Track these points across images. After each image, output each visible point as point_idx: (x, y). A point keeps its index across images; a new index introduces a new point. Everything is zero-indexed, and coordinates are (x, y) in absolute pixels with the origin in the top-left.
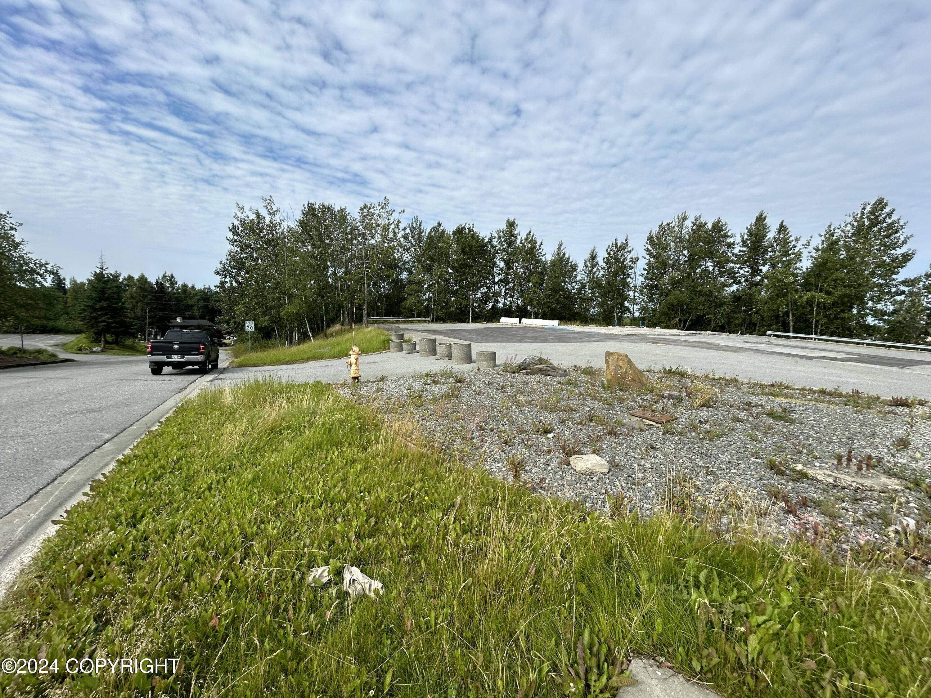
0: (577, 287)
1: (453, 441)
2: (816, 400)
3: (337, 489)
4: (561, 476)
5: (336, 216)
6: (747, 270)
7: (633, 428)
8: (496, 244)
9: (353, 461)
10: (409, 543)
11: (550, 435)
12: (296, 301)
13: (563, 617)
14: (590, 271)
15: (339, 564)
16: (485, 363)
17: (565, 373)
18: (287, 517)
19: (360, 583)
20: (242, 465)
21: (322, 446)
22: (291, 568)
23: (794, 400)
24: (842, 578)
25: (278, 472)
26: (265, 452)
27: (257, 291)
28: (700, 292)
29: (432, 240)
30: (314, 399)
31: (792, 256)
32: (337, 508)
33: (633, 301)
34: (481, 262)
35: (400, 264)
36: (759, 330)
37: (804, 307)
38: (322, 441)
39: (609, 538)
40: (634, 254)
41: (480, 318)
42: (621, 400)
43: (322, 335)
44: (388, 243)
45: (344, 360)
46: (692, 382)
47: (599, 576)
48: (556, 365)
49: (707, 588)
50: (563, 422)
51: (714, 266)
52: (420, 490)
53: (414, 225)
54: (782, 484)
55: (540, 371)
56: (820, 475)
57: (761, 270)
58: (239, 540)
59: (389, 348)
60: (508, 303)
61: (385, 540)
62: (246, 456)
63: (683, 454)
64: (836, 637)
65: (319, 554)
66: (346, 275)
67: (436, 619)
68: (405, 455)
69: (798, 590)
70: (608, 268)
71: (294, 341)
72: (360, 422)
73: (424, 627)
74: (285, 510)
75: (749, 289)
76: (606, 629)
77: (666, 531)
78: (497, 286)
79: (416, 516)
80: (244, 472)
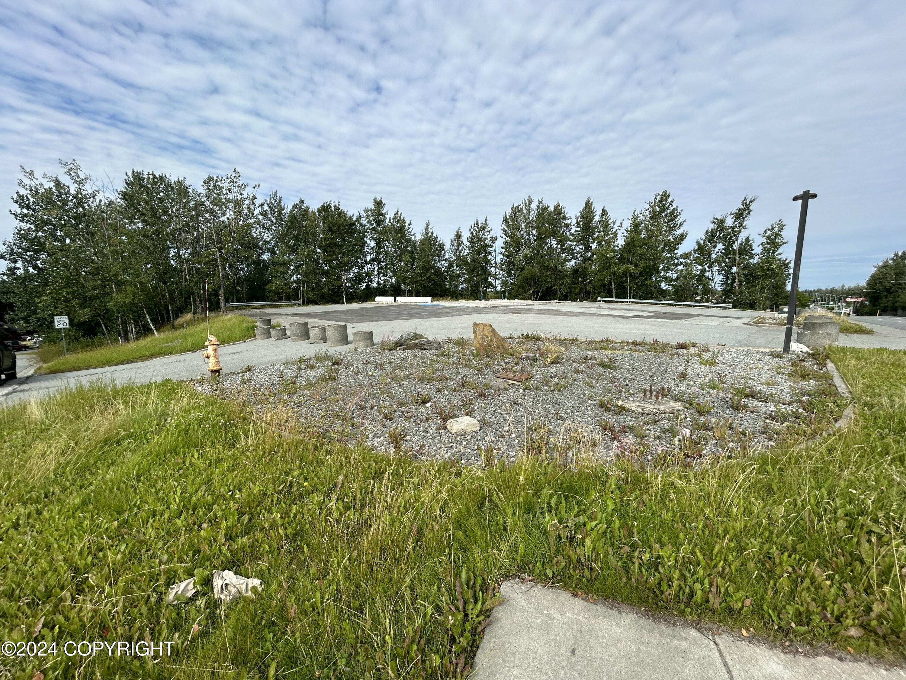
0: (446, 265)
1: (333, 423)
2: (631, 350)
3: (199, 494)
4: (439, 440)
5: (172, 189)
6: (581, 247)
7: (499, 389)
8: (365, 223)
9: (219, 461)
10: (289, 532)
11: (428, 405)
12: (129, 289)
13: (443, 564)
14: (456, 250)
15: (206, 572)
16: (362, 343)
17: (439, 346)
18: (135, 537)
19: (234, 586)
20: (64, 489)
21: (178, 450)
22: (144, 591)
23: (616, 352)
24: (645, 480)
25: (118, 489)
26: (98, 468)
27: (68, 278)
28: (547, 266)
29: (295, 218)
30: (163, 400)
31: (612, 236)
32: (201, 513)
33: (495, 277)
34: (351, 242)
35: (260, 244)
36: (592, 297)
37: (622, 277)
38: (177, 445)
39: (481, 486)
40: (493, 234)
41: (355, 299)
42: (488, 366)
43: (169, 327)
44: (243, 221)
45: (199, 353)
46: (544, 344)
47: (472, 521)
48: (431, 340)
49: (557, 509)
50: (439, 391)
51: (557, 244)
52: (299, 476)
53: (273, 201)
54: (610, 418)
55: (416, 346)
56: (632, 406)
57: (591, 247)
58: (67, 576)
59: (255, 336)
60: (382, 282)
61: (262, 535)
62: (70, 478)
63: (539, 405)
64: (642, 524)
65: (180, 568)
66: (193, 256)
67: (322, 598)
68: (280, 445)
69: (619, 496)
70: (472, 247)
71: (131, 336)
72: (224, 418)
73: (309, 610)
74: (131, 530)
75: (584, 263)
76: (480, 565)
77: (525, 471)
78: (369, 266)
79: (296, 504)
80: (68, 497)
